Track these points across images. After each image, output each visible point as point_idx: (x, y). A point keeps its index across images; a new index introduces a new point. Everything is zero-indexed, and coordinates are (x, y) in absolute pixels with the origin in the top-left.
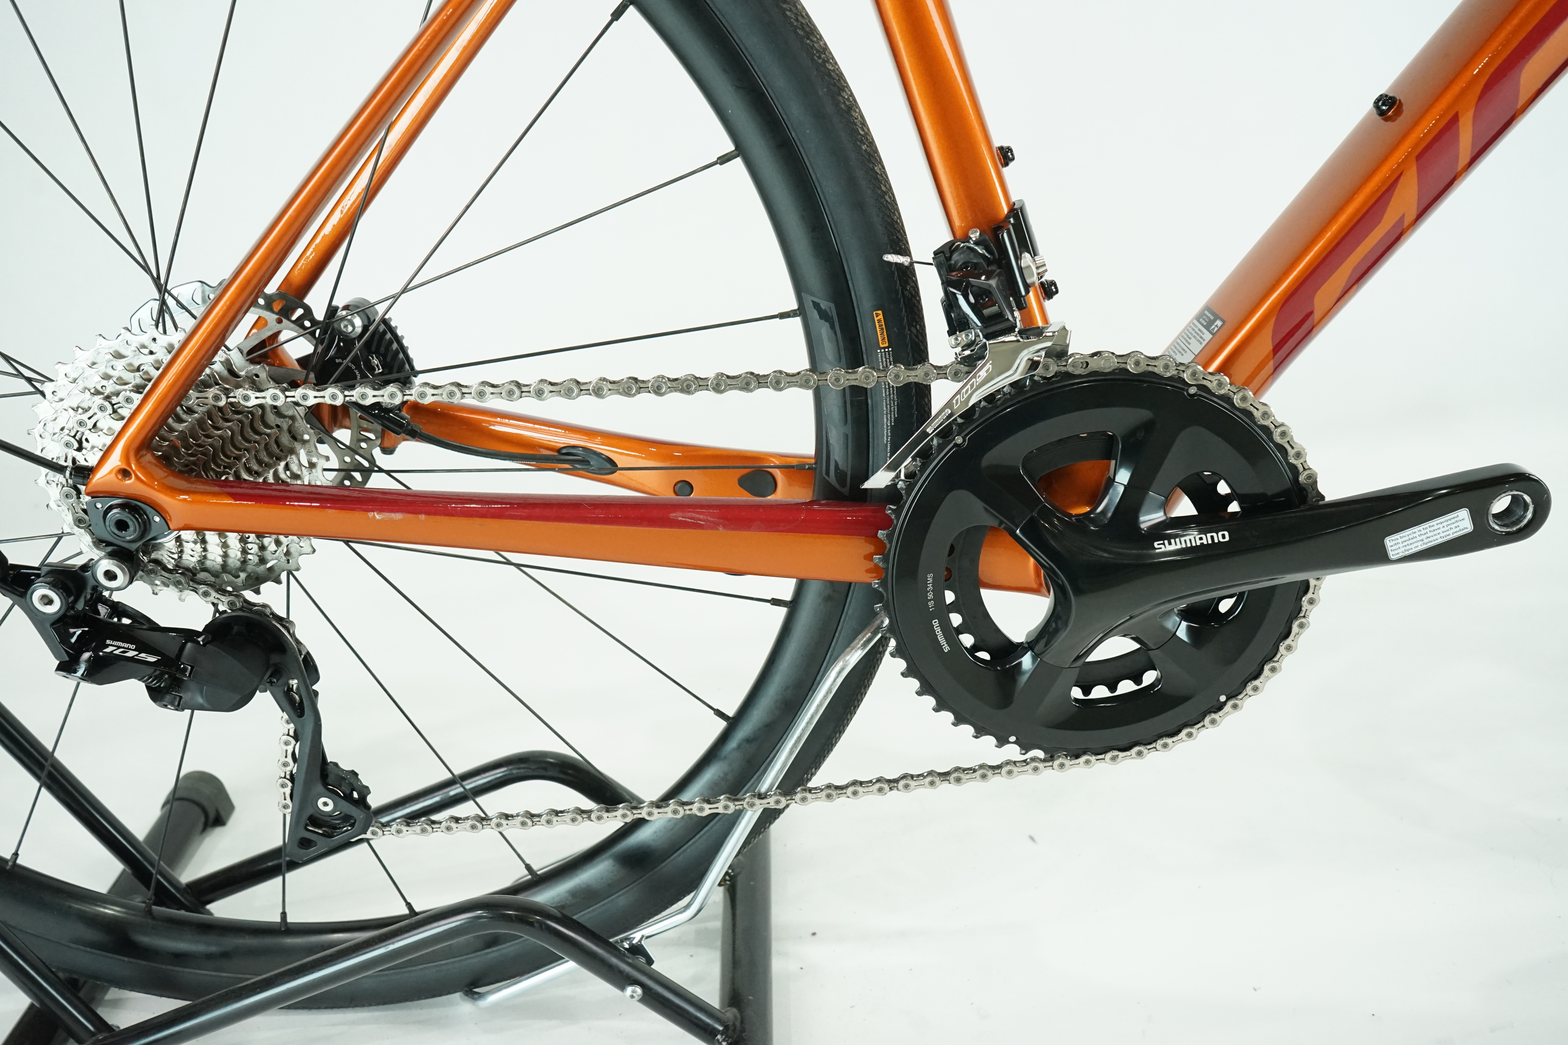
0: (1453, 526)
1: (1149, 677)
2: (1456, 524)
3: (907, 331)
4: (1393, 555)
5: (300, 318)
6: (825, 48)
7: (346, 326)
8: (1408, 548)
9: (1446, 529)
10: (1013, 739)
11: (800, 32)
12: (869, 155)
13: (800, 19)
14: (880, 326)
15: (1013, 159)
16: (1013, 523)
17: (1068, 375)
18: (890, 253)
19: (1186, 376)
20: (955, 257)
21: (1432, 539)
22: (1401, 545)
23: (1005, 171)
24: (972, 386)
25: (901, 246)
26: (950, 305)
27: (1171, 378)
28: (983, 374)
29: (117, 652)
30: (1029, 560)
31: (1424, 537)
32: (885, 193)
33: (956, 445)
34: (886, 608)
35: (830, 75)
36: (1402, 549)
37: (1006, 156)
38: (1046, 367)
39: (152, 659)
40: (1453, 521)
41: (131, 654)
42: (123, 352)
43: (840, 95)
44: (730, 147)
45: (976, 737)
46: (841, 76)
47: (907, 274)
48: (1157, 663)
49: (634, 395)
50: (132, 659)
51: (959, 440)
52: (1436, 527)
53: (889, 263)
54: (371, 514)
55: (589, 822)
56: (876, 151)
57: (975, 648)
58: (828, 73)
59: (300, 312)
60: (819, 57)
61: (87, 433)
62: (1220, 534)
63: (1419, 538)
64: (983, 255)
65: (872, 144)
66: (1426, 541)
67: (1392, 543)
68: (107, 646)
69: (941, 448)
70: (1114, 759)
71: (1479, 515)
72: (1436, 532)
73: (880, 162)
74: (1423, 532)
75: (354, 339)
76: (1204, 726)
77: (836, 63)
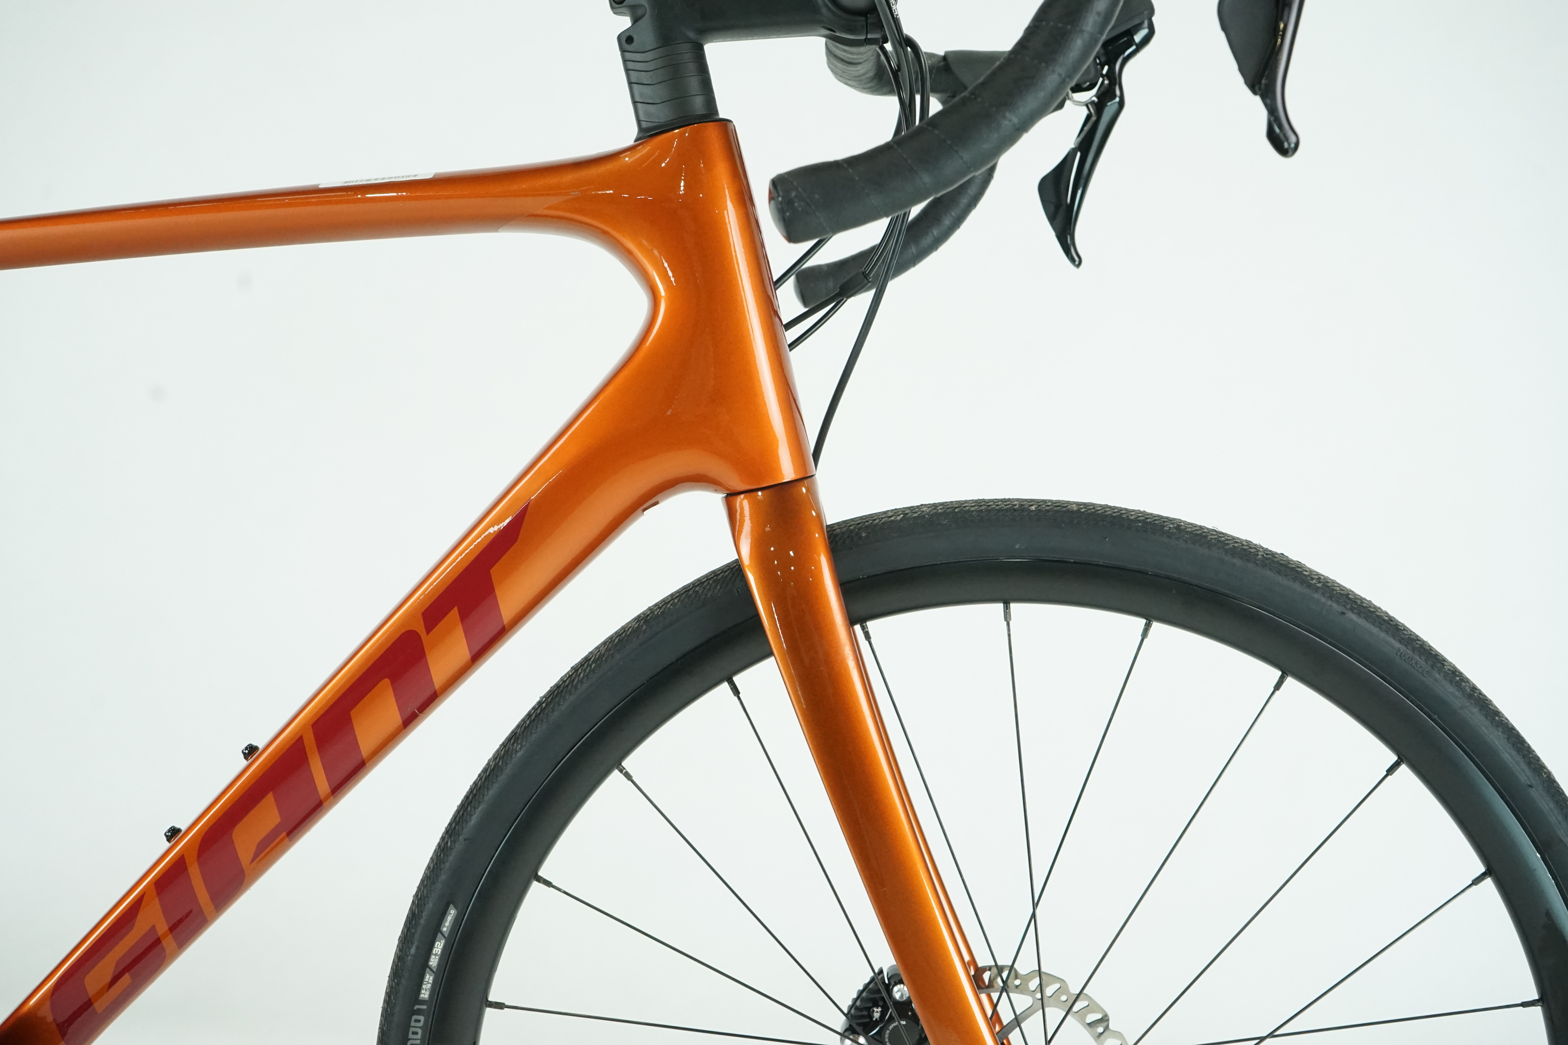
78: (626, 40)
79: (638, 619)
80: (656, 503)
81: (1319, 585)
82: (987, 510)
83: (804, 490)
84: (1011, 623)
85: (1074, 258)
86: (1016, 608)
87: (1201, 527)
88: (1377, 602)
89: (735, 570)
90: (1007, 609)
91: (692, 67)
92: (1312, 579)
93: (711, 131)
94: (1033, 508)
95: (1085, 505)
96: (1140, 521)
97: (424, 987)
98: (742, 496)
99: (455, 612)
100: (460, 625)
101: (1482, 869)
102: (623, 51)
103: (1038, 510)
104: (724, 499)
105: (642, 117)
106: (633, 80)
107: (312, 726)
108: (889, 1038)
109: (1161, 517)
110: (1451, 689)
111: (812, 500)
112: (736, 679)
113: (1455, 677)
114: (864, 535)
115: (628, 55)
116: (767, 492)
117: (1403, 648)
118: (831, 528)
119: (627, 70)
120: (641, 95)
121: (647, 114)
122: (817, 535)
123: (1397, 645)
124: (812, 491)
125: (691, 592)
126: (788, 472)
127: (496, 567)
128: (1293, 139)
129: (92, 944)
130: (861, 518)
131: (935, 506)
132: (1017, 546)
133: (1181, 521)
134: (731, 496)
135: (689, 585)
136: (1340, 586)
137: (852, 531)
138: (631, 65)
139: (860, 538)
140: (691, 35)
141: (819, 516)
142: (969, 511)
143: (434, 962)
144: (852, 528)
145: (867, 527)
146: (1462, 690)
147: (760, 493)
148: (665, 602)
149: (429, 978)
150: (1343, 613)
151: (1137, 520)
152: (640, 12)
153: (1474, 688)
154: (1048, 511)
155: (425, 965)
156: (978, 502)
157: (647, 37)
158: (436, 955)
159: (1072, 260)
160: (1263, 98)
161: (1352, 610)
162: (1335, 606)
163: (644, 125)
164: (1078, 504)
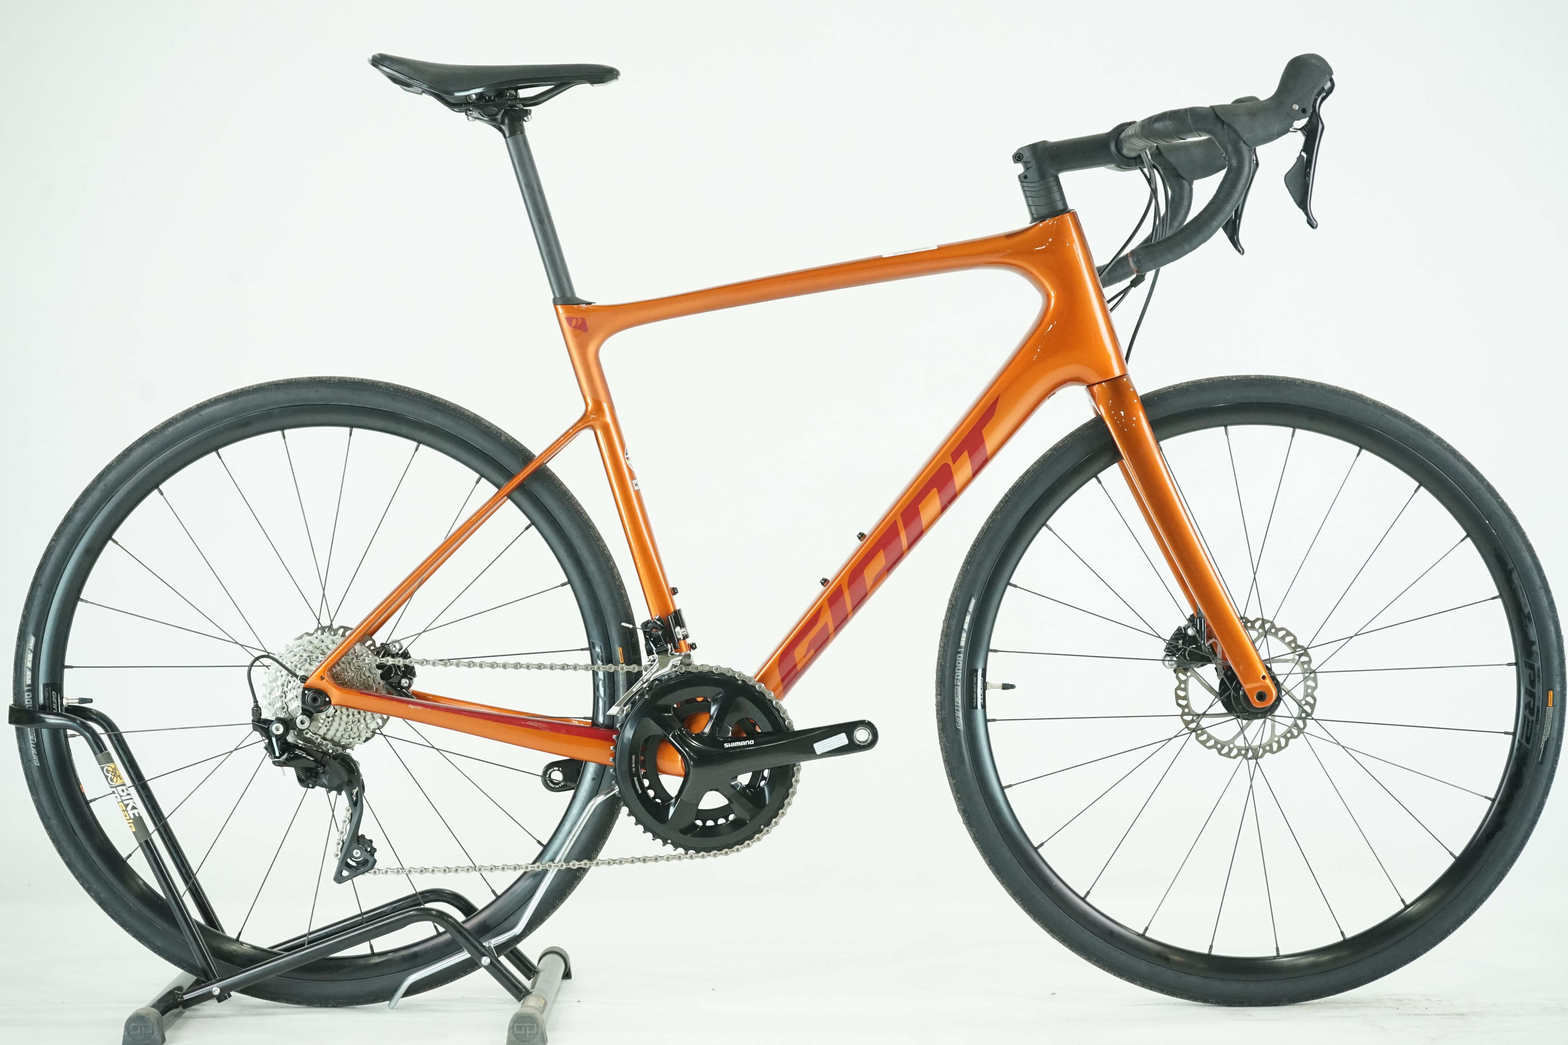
0: (840, 741)
1: (731, 817)
2: (841, 740)
3: (632, 657)
4: (818, 752)
5: (371, 645)
6: (605, 545)
7: (392, 648)
8: (823, 749)
9: (837, 742)
10: (669, 841)
11: (595, 539)
12: (619, 585)
13: (596, 534)
14: (621, 654)
15: (677, 592)
16: (667, 732)
17: (690, 672)
18: (624, 622)
19: (736, 676)
20: (649, 625)
21: (832, 746)
22: (820, 748)
23: (674, 597)
24: (651, 672)
25: (631, 620)
26: (647, 644)
27: (731, 676)
28: (656, 669)
29: (299, 754)
30: (677, 757)
31: (829, 745)
32: (625, 601)
33: (645, 699)
34: (617, 783)
35: (605, 555)
36: (821, 750)
37: (674, 591)
38: (681, 668)
39: (312, 759)
40: (840, 738)
41: (304, 755)
42: (313, 641)
43: (609, 562)
44: (566, 580)
45: (653, 840)
46: (611, 556)
47: (633, 633)
48: (735, 811)
49: (519, 669)
50: (305, 757)
51: (646, 697)
52: (833, 741)
53: (623, 626)
54: (409, 706)
55: (475, 872)
56: (623, 585)
57: (655, 798)
58: (605, 554)
59: (369, 643)
60: (602, 549)
61: (297, 670)
62: (751, 741)
63: (827, 745)
64: (659, 625)
65: (621, 582)
66: (830, 746)
67: (817, 747)
68: (296, 751)
69: (639, 699)
70: (715, 855)
71: (850, 736)
72: (834, 743)
73: (625, 589)
74: (828, 742)
75: (394, 654)
76: (755, 841)
77: (609, 551)
78: (1023, 178)
79: (1051, 450)
80: (1054, 393)
81: (1371, 403)
82: (1212, 382)
83: (1125, 379)
84: (1229, 436)
85: (1241, 251)
86: (1230, 428)
87: (1314, 382)
88: (1400, 410)
89: (1098, 421)
90: (1226, 429)
91: (1055, 189)
92: (1367, 400)
93: (1068, 217)
94: (1234, 379)
95: (1259, 376)
96: (1284, 381)
97: (962, 639)
98: (1097, 385)
99: (966, 453)
100: (969, 461)
101: (1465, 534)
102: (1022, 182)
103: (1236, 380)
104: (1088, 389)
105: (1034, 212)
106: (1028, 195)
107: (902, 514)
108: (1188, 655)
109: (1294, 379)
110: (1437, 446)
111: (1129, 385)
112: (1099, 476)
113: (1439, 440)
114: (1156, 399)
115: (1025, 184)
116: (1106, 383)
117: (1412, 429)
118: (1142, 397)
119: (1024, 191)
120: (1033, 202)
121: (1036, 210)
122: (1135, 401)
123: (1409, 427)
124: (1128, 379)
125: (1076, 434)
126: (1117, 373)
127: (984, 429)
128: (1315, 223)
129: (797, 633)
130: (1153, 392)
131: (1188, 383)
132: (1229, 397)
133: (1304, 379)
134: (1090, 386)
135: (1074, 431)
136: (1381, 403)
137: (1150, 397)
138: (1026, 189)
139: (1155, 400)
140: (1054, 172)
141: (1135, 391)
142: (1204, 383)
143: (966, 626)
144: (1150, 396)
145: (1157, 395)
146: (1443, 446)
147: (1104, 383)
148: (1063, 441)
149: (964, 635)
150: (1383, 415)
151: (1283, 380)
152: (1030, 165)
153: (1449, 445)
154: (1241, 380)
155: (962, 628)
156: (1208, 379)
157: (1033, 175)
158: (966, 623)
159: (1239, 251)
160: (1303, 210)
161: (1387, 413)
162: (1379, 412)
163: (1035, 216)
164: (1255, 376)
